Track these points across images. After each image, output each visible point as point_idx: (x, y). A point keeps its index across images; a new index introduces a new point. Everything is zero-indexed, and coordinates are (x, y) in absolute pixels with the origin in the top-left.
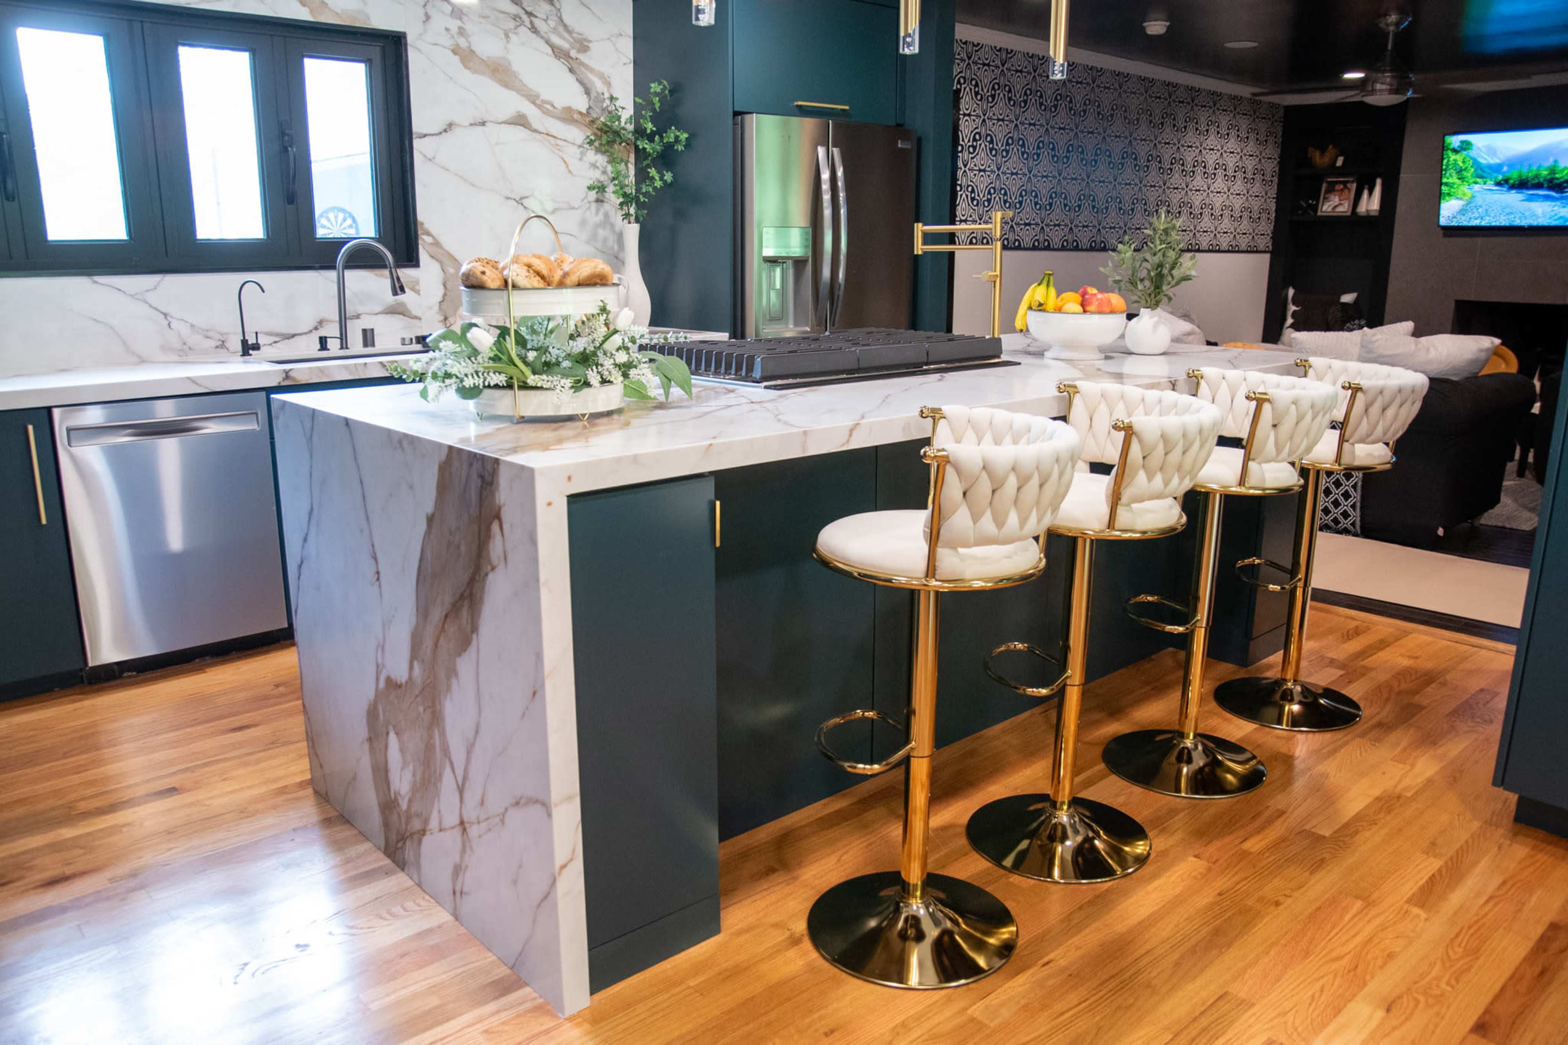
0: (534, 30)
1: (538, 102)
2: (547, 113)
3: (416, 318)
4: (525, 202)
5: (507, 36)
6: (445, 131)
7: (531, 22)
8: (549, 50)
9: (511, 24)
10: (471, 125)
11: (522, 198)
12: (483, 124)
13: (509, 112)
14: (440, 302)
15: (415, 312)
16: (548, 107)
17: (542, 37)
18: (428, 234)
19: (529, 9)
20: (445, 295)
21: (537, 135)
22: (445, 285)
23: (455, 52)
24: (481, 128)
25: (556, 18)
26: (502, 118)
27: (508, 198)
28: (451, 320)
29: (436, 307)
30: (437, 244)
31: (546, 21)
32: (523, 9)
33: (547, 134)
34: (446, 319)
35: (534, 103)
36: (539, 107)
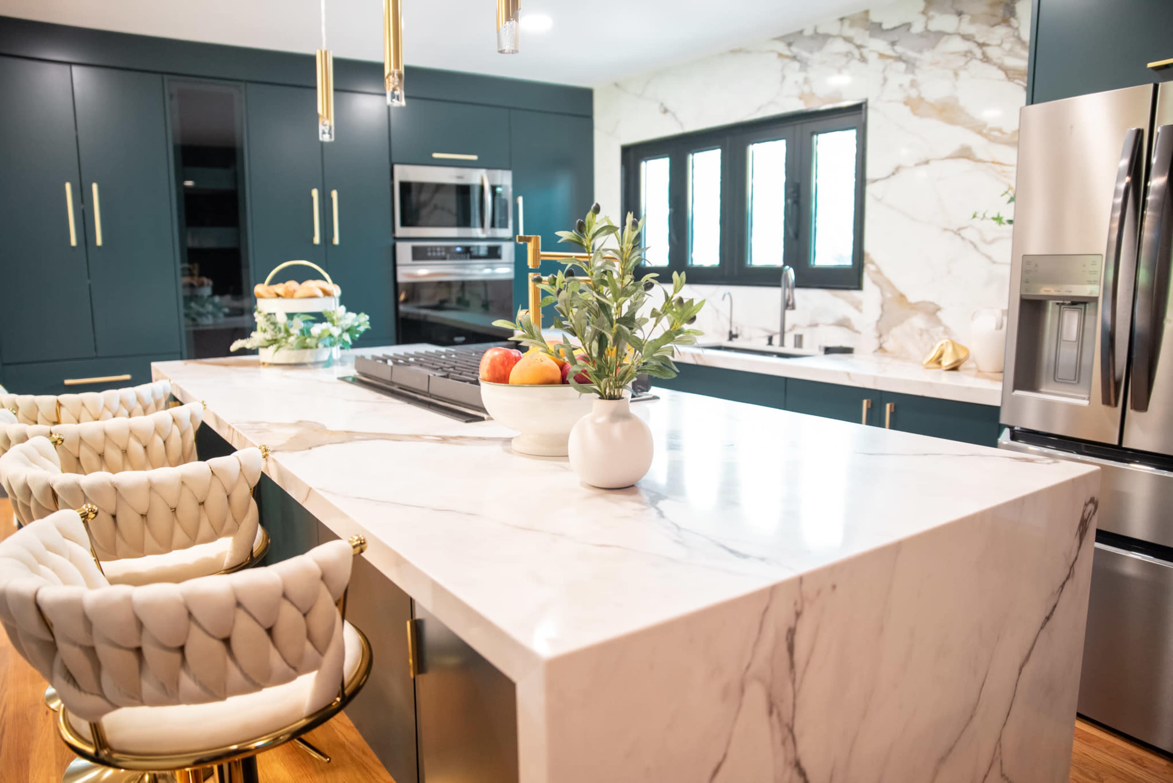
0: (986, 59)
1: (985, 131)
2: (994, 140)
3: (857, 332)
4: (963, 233)
5: (956, 74)
6: (893, 174)
7: (984, 54)
8: (1001, 75)
9: (961, 61)
10: (917, 165)
11: (959, 229)
12: (927, 162)
13: (953, 147)
14: (878, 322)
15: (857, 327)
16: (996, 134)
17: (995, 64)
18: (872, 263)
19: (981, 41)
20: (881, 316)
21: (980, 165)
22: (882, 306)
23: (906, 103)
24: (925, 167)
25: (1012, 39)
26: (948, 152)
27: (945, 230)
28: (884, 338)
29: (874, 325)
30: (879, 272)
31: (999, 46)
32: (976, 42)
33: (993, 162)
34: (880, 336)
35: (980, 133)
36: (985, 136)
